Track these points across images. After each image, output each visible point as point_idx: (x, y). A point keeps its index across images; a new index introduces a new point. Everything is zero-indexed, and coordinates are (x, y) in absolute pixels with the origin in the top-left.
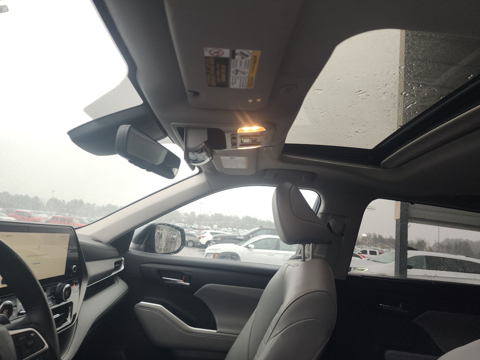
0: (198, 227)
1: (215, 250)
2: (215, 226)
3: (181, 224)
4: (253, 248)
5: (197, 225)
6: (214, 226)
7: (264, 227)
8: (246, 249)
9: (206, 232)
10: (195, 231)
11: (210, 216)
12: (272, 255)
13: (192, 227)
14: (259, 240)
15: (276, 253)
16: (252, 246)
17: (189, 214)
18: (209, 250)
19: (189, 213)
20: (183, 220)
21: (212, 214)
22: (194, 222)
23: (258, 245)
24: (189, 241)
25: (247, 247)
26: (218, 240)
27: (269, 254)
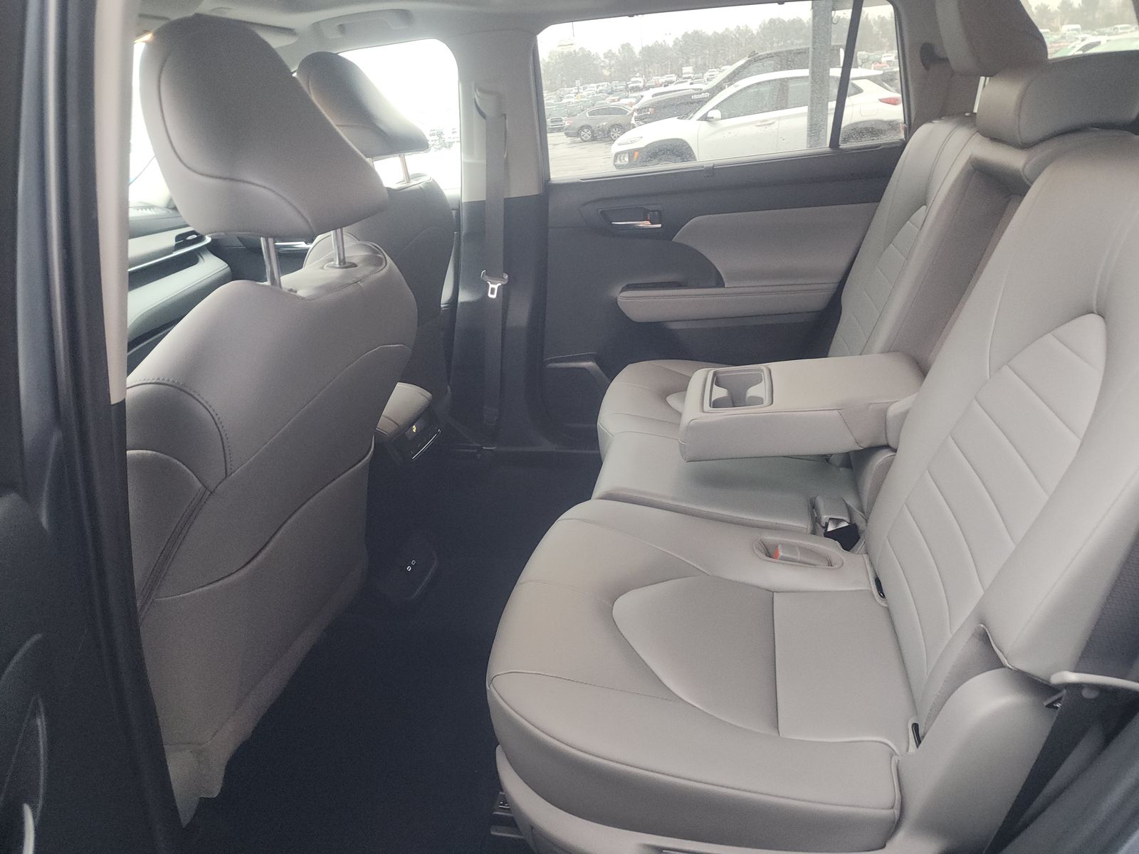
0: (644, 82)
1: (632, 142)
2: (687, 70)
3: (600, 84)
4: (718, 120)
5: (640, 79)
6: (684, 71)
7: (760, 54)
8: (705, 123)
9: (642, 96)
10: (634, 97)
11: (671, 44)
12: (770, 124)
13: (629, 86)
14: (735, 94)
15: (779, 118)
16: (716, 114)
17: (617, 53)
18: (620, 145)
19: (616, 51)
20: (606, 73)
21: (677, 39)
22: (635, 72)
23: (731, 109)
24: (613, 126)
25: (705, 118)
26: (647, 115)
27: (759, 124)
